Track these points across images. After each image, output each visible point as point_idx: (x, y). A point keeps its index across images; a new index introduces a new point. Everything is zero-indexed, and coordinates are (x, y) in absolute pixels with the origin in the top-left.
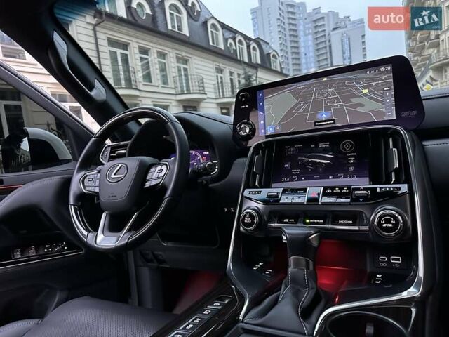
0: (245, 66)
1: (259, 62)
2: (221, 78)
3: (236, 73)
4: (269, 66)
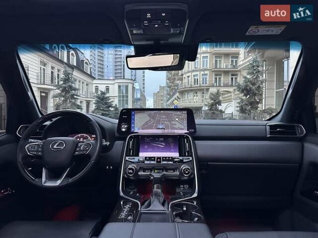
0: (66, 66)
1: (75, 64)
2: (44, 69)
3: (56, 68)
4: (82, 69)
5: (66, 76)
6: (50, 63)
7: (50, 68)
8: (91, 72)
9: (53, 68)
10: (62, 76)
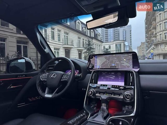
0: (89, 38)
1: (93, 36)
2: (80, 41)
3: (85, 39)
4: (97, 38)
5: (88, 43)
6: (82, 37)
7: (82, 40)
8: (101, 39)
9: (83, 40)
10: (87, 43)
